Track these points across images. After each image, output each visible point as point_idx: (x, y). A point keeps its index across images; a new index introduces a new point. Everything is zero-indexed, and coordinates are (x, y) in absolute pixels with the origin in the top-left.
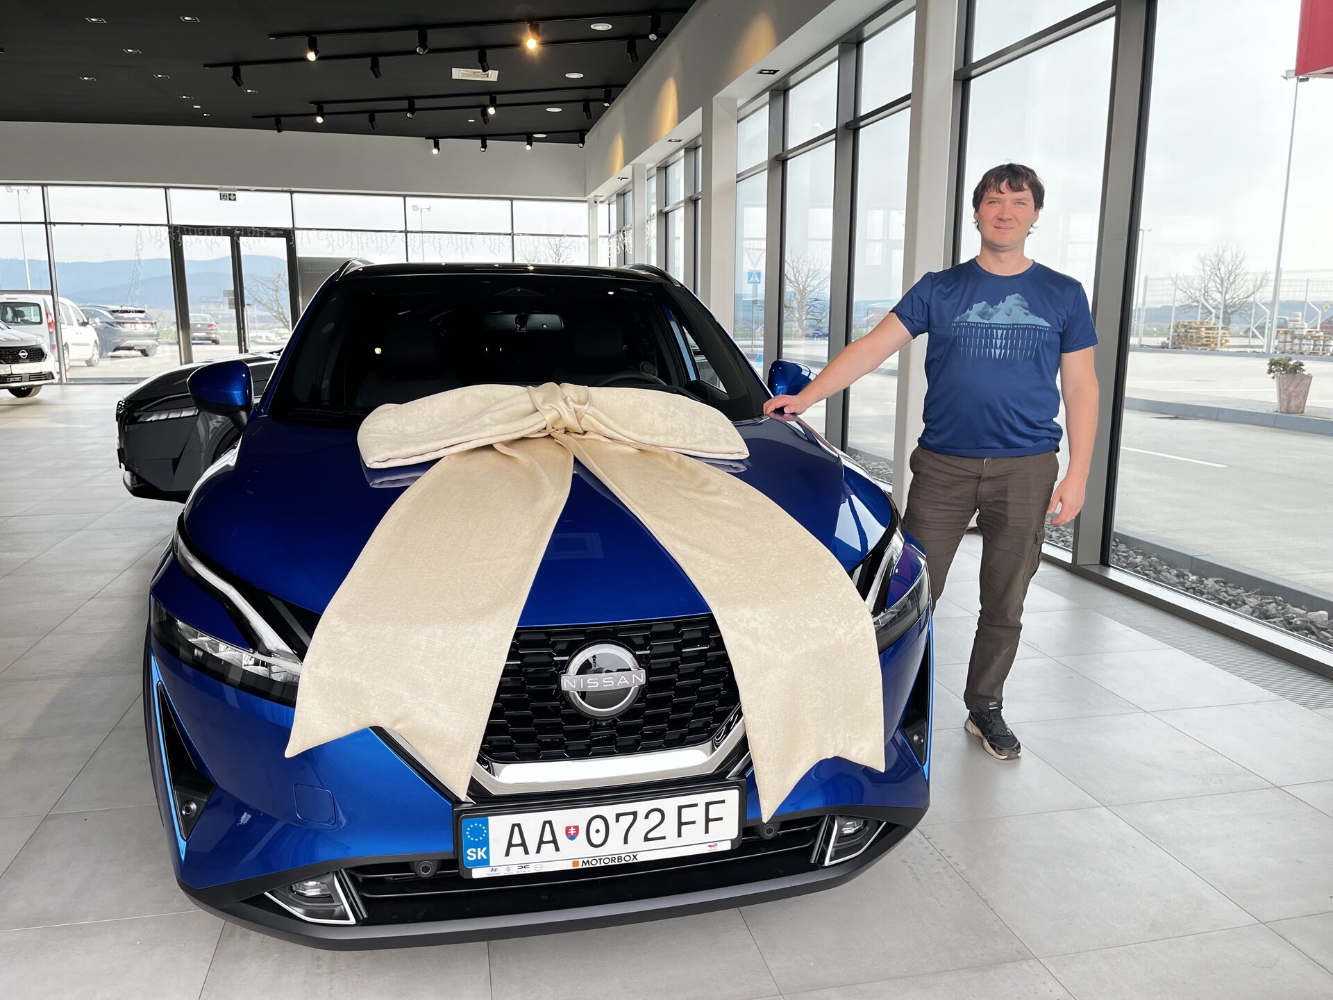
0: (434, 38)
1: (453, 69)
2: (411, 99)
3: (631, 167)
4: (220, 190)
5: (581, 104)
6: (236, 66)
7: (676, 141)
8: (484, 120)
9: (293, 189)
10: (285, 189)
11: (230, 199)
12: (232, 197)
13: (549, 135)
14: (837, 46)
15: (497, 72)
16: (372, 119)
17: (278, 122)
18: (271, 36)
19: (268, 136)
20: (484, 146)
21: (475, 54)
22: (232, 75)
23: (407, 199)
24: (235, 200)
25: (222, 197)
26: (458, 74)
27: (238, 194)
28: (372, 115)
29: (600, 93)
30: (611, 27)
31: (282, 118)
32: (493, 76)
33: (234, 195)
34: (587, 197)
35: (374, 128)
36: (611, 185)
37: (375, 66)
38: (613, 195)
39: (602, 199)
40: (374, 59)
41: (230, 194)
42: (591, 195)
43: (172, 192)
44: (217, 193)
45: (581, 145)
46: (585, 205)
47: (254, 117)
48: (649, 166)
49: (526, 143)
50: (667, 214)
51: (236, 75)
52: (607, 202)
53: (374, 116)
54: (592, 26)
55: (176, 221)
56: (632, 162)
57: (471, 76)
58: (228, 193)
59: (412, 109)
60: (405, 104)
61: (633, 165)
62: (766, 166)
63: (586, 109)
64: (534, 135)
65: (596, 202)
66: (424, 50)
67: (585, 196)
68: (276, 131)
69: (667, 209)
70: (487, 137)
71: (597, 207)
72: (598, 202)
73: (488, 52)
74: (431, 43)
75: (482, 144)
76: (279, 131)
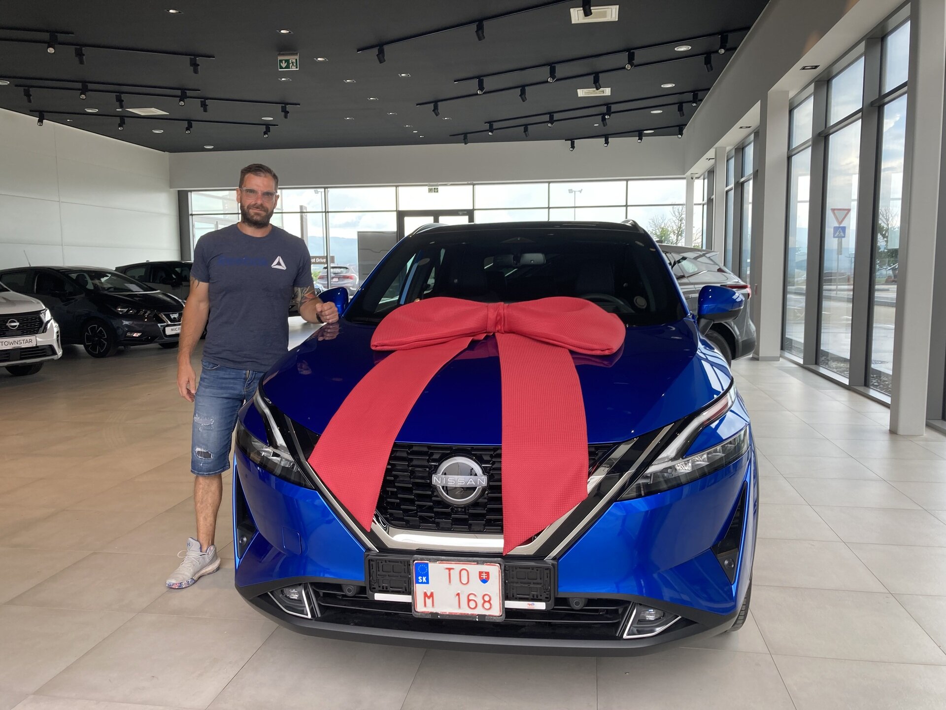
0: (561, 71)
1: (578, 90)
2: (551, 114)
3: (714, 150)
4: (429, 186)
5: (677, 106)
6: (436, 103)
7: (747, 127)
8: (603, 124)
9: (474, 182)
10: (469, 182)
11: (434, 192)
12: (436, 190)
13: (656, 130)
14: (864, 42)
15: (610, 89)
16: (526, 130)
17: (465, 137)
18: (455, 81)
19: (459, 148)
20: (607, 142)
21: (591, 78)
22: (433, 109)
23: (551, 184)
24: (437, 192)
25: (430, 190)
26: (581, 93)
27: (440, 188)
28: (526, 127)
29: (690, 96)
30: (690, 48)
31: (468, 135)
32: (607, 92)
33: (437, 189)
34: (686, 175)
35: (527, 136)
36: (703, 165)
37: (523, 93)
38: (705, 172)
39: (697, 176)
40: (523, 88)
41: (435, 189)
42: (688, 173)
43: (400, 189)
44: (426, 188)
45: (680, 136)
46: (684, 182)
47: (450, 136)
48: (728, 149)
49: (638, 138)
50: (742, 184)
51: (436, 109)
52: (702, 177)
53: (527, 128)
54: (676, 49)
55: (401, 208)
56: (714, 146)
57: (591, 93)
58: (433, 187)
59: (552, 121)
60: (547, 118)
61: (716, 149)
62: (810, 143)
63: (680, 109)
64: (645, 132)
65: (692, 178)
66: (553, 80)
67: (684, 174)
68: (464, 144)
69: (742, 180)
70: (609, 136)
71: (694, 181)
72: (694, 179)
73: (601, 75)
74: (558, 74)
75: (605, 141)
76: (466, 144)
